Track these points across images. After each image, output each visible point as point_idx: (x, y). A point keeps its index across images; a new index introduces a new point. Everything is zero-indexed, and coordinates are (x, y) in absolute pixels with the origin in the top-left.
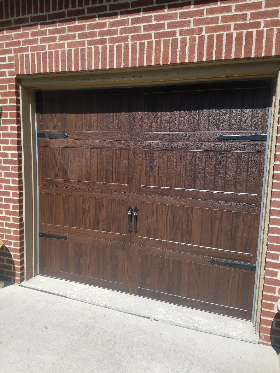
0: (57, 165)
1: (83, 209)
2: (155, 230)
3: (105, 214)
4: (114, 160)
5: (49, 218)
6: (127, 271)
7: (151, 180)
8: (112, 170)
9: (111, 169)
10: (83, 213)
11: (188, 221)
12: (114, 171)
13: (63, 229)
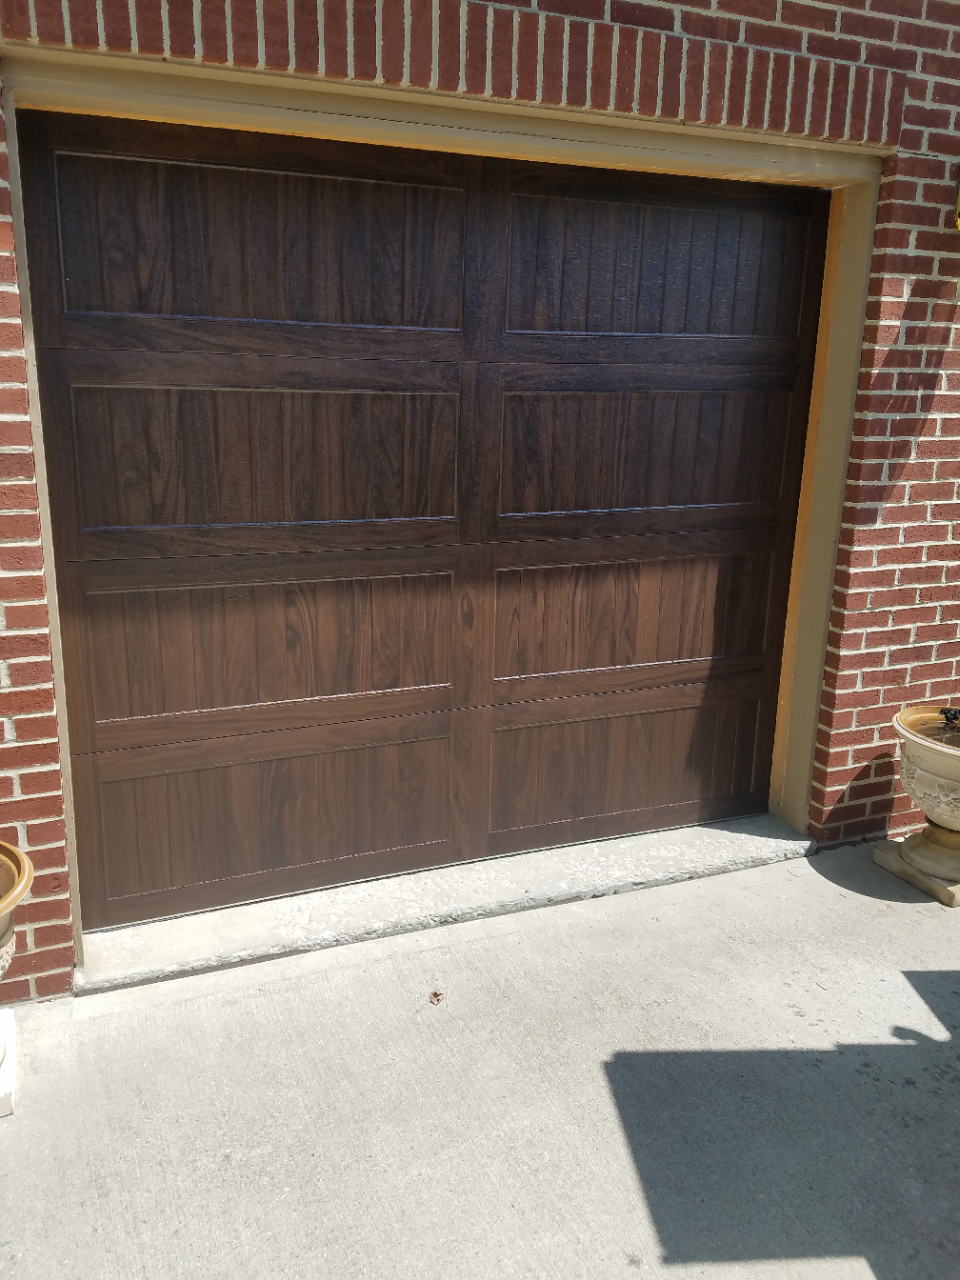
0: (157, 467)
1: (289, 627)
2: (542, 647)
3: (377, 631)
4: (407, 433)
5: (130, 693)
6: (457, 796)
7: (530, 491)
8: (401, 470)
9: (396, 467)
10: (291, 644)
11: (628, 601)
12: (406, 474)
13: (204, 720)
